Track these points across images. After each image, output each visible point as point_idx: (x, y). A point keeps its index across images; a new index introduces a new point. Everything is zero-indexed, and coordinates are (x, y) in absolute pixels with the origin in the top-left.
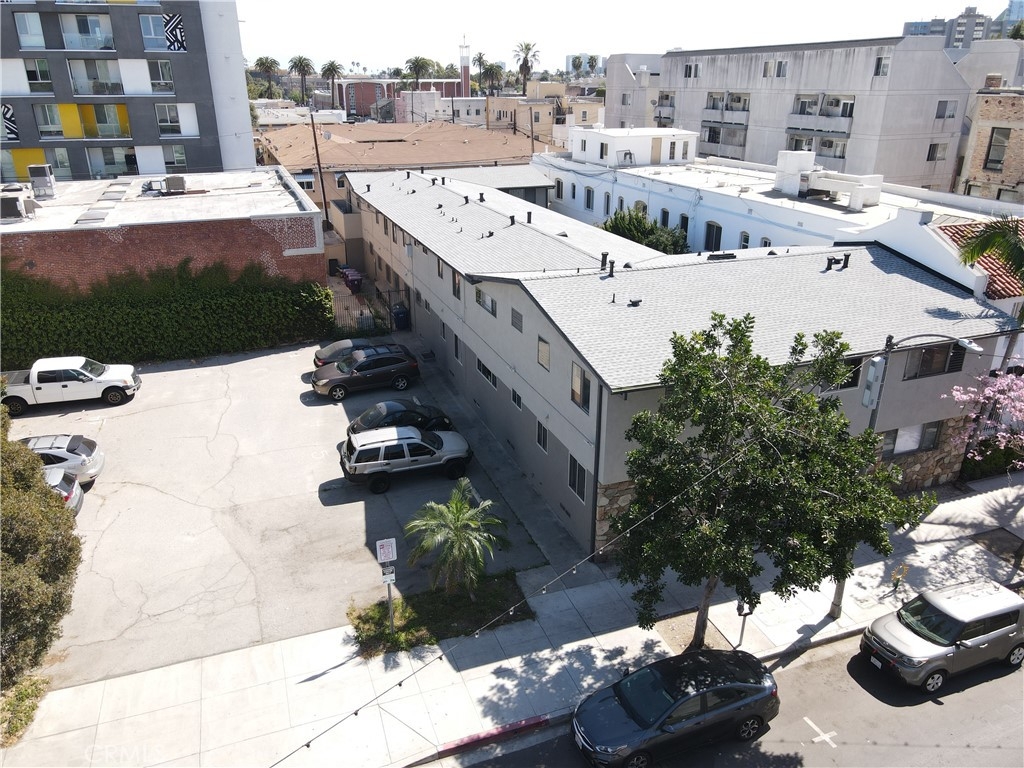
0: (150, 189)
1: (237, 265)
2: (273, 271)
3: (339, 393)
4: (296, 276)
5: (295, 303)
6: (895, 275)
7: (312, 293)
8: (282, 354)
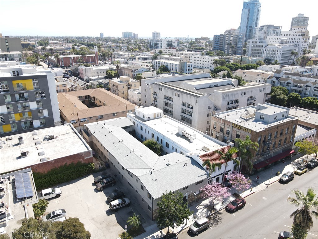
0: (46, 139)
1: (76, 162)
2: (83, 162)
3: (102, 189)
4: (87, 162)
5: (87, 168)
6: (194, 166)
7: (90, 165)
8: (85, 178)
